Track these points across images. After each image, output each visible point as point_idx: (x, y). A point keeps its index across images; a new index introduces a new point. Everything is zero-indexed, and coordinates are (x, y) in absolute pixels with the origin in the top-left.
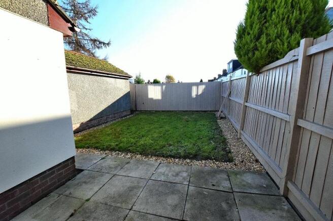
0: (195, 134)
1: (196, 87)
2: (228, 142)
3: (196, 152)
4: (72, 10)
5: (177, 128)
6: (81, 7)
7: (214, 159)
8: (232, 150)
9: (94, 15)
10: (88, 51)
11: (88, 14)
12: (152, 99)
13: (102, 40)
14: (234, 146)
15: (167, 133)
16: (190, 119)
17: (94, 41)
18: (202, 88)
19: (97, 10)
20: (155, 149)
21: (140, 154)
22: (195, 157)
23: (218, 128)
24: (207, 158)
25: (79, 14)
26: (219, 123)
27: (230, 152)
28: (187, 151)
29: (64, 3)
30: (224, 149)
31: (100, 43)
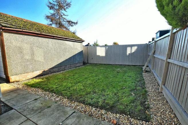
0: (120, 84)
1: (130, 48)
2: (148, 95)
3: (114, 104)
4: (57, 5)
5: (107, 78)
6: (63, 3)
7: (130, 114)
8: (152, 106)
9: (69, 6)
10: (65, 28)
11: (66, 7)
12: (99, 56)
13: (73, 21)
14: (154, 100)
15: (98, 81)
16: (121, 71)
17: (69, 22)
18: (134, 49)
19: (71, 4)
20: (81, 95)
21: (68, 98)
22: (111, 108)
23: (142, 80)
24: (122, 112)
25: (61, 7)
26: (144, 76)
27: (148, 108)
28: (106, 101)
29: (53, 1)
30: (142, 104)
31: (72, 23)
